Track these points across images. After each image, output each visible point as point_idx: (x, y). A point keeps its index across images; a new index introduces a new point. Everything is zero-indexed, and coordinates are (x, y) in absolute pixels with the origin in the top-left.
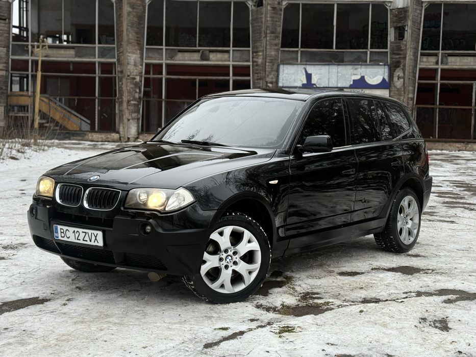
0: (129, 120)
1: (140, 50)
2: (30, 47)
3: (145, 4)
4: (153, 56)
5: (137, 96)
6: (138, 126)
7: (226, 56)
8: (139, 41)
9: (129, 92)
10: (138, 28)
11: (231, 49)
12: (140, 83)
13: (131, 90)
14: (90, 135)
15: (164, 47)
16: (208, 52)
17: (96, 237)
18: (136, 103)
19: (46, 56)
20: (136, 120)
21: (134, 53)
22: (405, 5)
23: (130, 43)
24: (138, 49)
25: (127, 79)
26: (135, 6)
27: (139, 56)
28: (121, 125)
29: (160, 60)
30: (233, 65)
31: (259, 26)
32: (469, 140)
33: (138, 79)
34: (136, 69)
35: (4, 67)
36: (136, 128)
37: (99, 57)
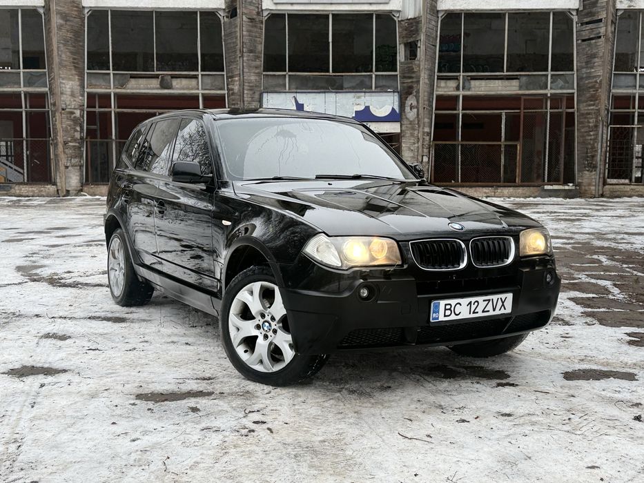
0: (67, 167)
1: (79, 76)
3: (84, 15)
4: (98, 84)
5: (77, 135)
6: (81, 175)
7: (193, 82)
8: (77, 63)
9: (65, 130)
10: (74, 47)
11: (200, 73)
12: (82, 120)
13: (69, 128)
14: (17, 188)
15: (111, 72)
16: (169, 77)
18: (77, 144)
20: (79, 168)
21: (70, 79)
22: (417, 15)
23: (63, 66)
24: (76, 74)
25: (61, 113)
26: (68, 18)
27: (78, 83)
28: (58, 174)
29: (106, 88)
30: (202, 94)
31: (234, 43)
32: (499, 184)
33: (78, 113)
34: (74, 101)
36: (78, 178)
37: (24, 86)
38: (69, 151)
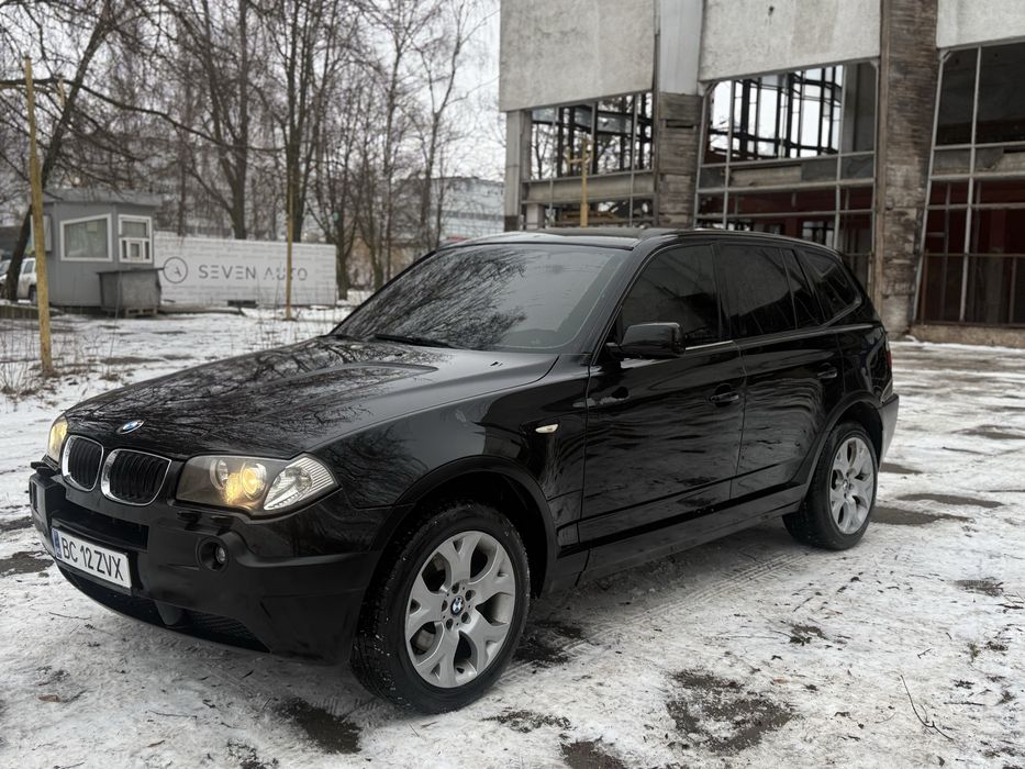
0: (886, 297)
1: (920, 156)
2: (727, 171)
3: (939, 61)
4: (950, 166)
5: (909, 248)
6: (910, 310)
8: (920, 137)
9: (890, 241)
10: (915, 112)
12: (919, 223)
13: (895, 237)
15: (973, 145)
17: (117, 566)
18: (908, 262)
19: (752, 184)
20: (906, 297)
21: (904, 163)
23: (894, 143)
24: (915, 154)
25: (884, 215)
26: (910, 69)
27: (918, 168)
29: (962, 172)
33: (913, 214)
34: (909, 195)
35: (684, 208)
36: (904, 313)
37: (842, 178)
38: (892, 273)
